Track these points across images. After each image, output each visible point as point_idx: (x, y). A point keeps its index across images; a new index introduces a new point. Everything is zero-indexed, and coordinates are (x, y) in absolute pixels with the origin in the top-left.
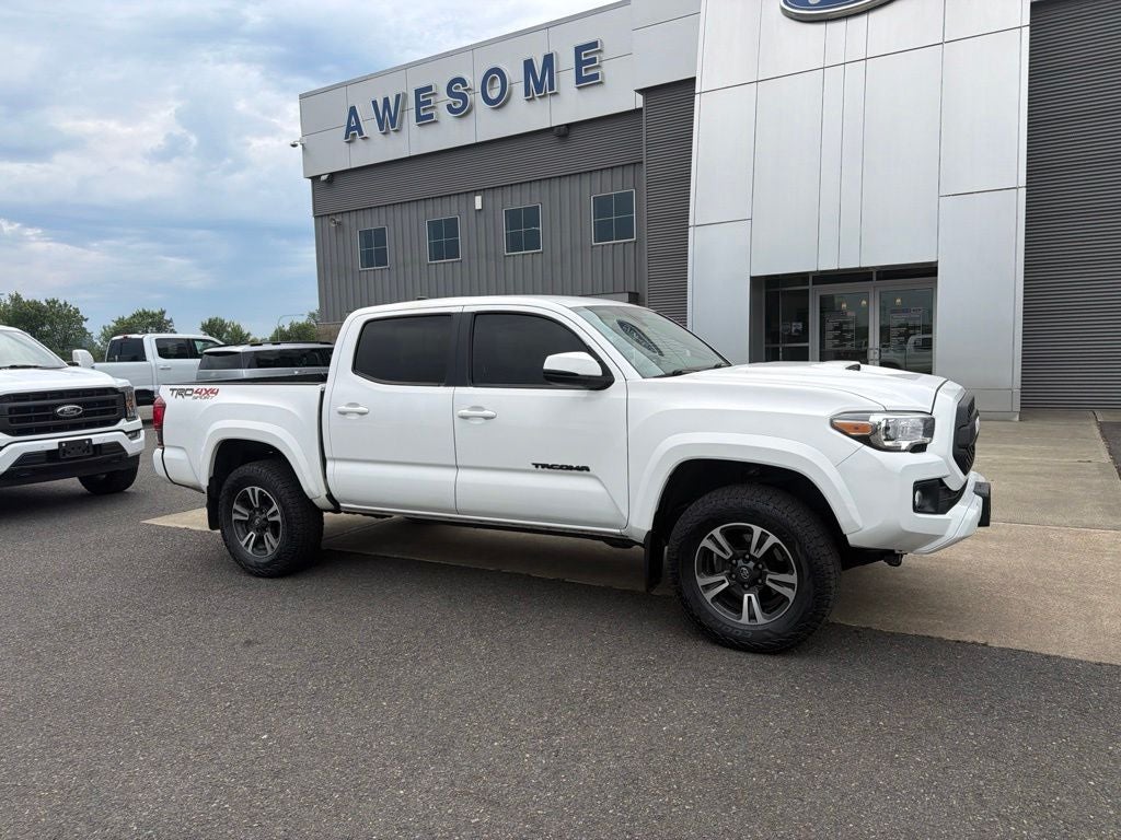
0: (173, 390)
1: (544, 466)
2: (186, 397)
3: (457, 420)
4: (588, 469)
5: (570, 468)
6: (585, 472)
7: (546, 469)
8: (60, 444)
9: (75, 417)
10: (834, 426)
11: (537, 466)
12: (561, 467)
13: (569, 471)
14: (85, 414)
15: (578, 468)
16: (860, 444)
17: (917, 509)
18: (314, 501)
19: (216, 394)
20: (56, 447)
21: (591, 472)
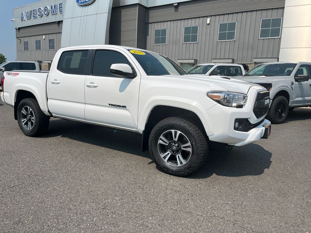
0: (7, 73)
1: (112, 105)
2: (10, 75)
3: (86, 87)
4: (126, 107)
5: (120, 106)
6: (125, 108)
7: (113, 106)
10: (208, 95)
11: (110, 105)
12: (117, 106)
13: (120, 107)
15: (123, 106)
16: (216, 103)
17: (235, 129)
18: (44, 112)
19: (18, 75)
21: (127, 108)
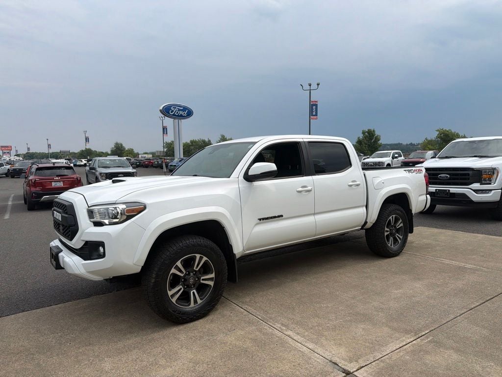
8: (436, 190)
9: (445, 180)
14: (450, 179)
20: (434, 191)
